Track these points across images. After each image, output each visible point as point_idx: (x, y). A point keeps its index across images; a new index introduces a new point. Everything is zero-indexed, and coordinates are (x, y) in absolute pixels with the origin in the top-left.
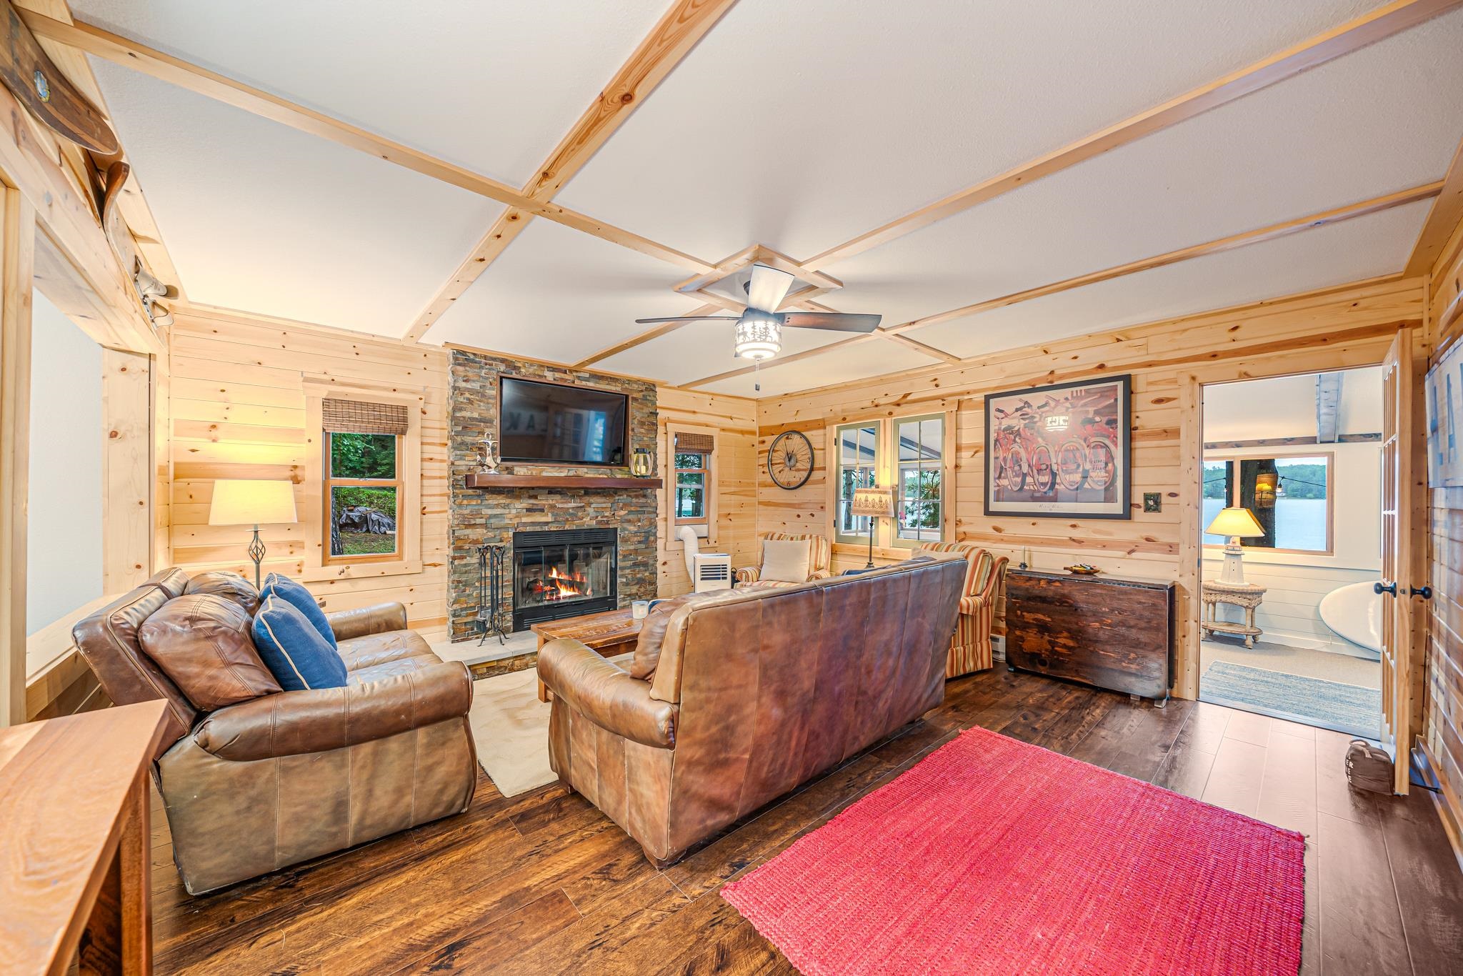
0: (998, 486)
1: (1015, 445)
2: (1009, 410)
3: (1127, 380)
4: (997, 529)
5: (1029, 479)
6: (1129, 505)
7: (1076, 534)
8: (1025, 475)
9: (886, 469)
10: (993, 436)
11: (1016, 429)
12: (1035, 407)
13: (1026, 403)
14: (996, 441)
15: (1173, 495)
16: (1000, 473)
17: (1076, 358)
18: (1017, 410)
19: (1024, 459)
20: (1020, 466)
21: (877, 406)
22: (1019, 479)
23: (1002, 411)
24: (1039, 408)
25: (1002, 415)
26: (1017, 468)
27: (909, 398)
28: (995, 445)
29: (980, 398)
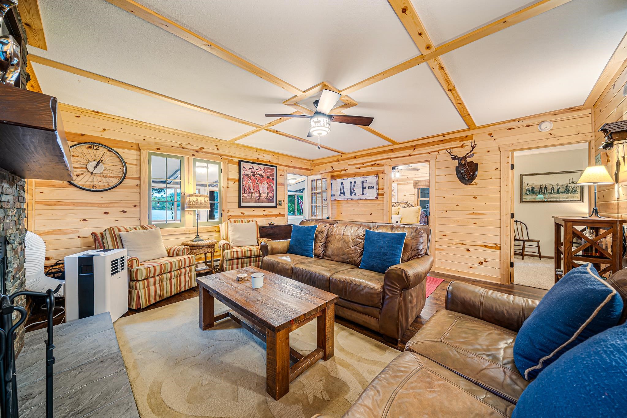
0: (244, 196)
1: (249, 182)
2: (248, 168)
3: (276, 167)
4: (242, 213)
5: (253, 195)
6: (276, 204)
7: (265, 213)
8: (252, 193)
9: (190, 185)
10: (242, 177)
11: (249, 176)
12: (255, 169)
13: (252, 167)
14: (243, 179)
15: (283, 201)
16: (245, 192)
17: (264, 156)
18: (250, 169)
19: (252, 187)
20: (251, 189)
21: (183, 148)
22: (250, 194)
23: (245, 168)
24: (256, 170)
25: (245, 169)
26: (250, 190)
27: (203, 150)
28: (243, 180)
29: (237, 160)
